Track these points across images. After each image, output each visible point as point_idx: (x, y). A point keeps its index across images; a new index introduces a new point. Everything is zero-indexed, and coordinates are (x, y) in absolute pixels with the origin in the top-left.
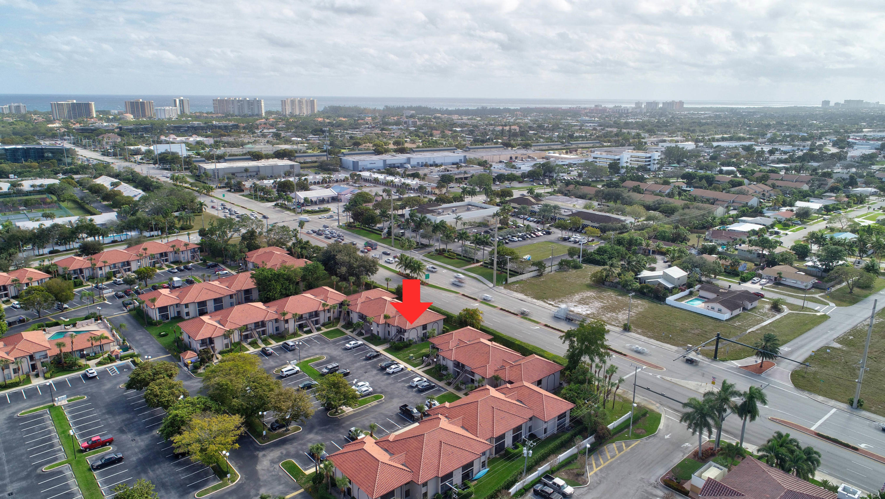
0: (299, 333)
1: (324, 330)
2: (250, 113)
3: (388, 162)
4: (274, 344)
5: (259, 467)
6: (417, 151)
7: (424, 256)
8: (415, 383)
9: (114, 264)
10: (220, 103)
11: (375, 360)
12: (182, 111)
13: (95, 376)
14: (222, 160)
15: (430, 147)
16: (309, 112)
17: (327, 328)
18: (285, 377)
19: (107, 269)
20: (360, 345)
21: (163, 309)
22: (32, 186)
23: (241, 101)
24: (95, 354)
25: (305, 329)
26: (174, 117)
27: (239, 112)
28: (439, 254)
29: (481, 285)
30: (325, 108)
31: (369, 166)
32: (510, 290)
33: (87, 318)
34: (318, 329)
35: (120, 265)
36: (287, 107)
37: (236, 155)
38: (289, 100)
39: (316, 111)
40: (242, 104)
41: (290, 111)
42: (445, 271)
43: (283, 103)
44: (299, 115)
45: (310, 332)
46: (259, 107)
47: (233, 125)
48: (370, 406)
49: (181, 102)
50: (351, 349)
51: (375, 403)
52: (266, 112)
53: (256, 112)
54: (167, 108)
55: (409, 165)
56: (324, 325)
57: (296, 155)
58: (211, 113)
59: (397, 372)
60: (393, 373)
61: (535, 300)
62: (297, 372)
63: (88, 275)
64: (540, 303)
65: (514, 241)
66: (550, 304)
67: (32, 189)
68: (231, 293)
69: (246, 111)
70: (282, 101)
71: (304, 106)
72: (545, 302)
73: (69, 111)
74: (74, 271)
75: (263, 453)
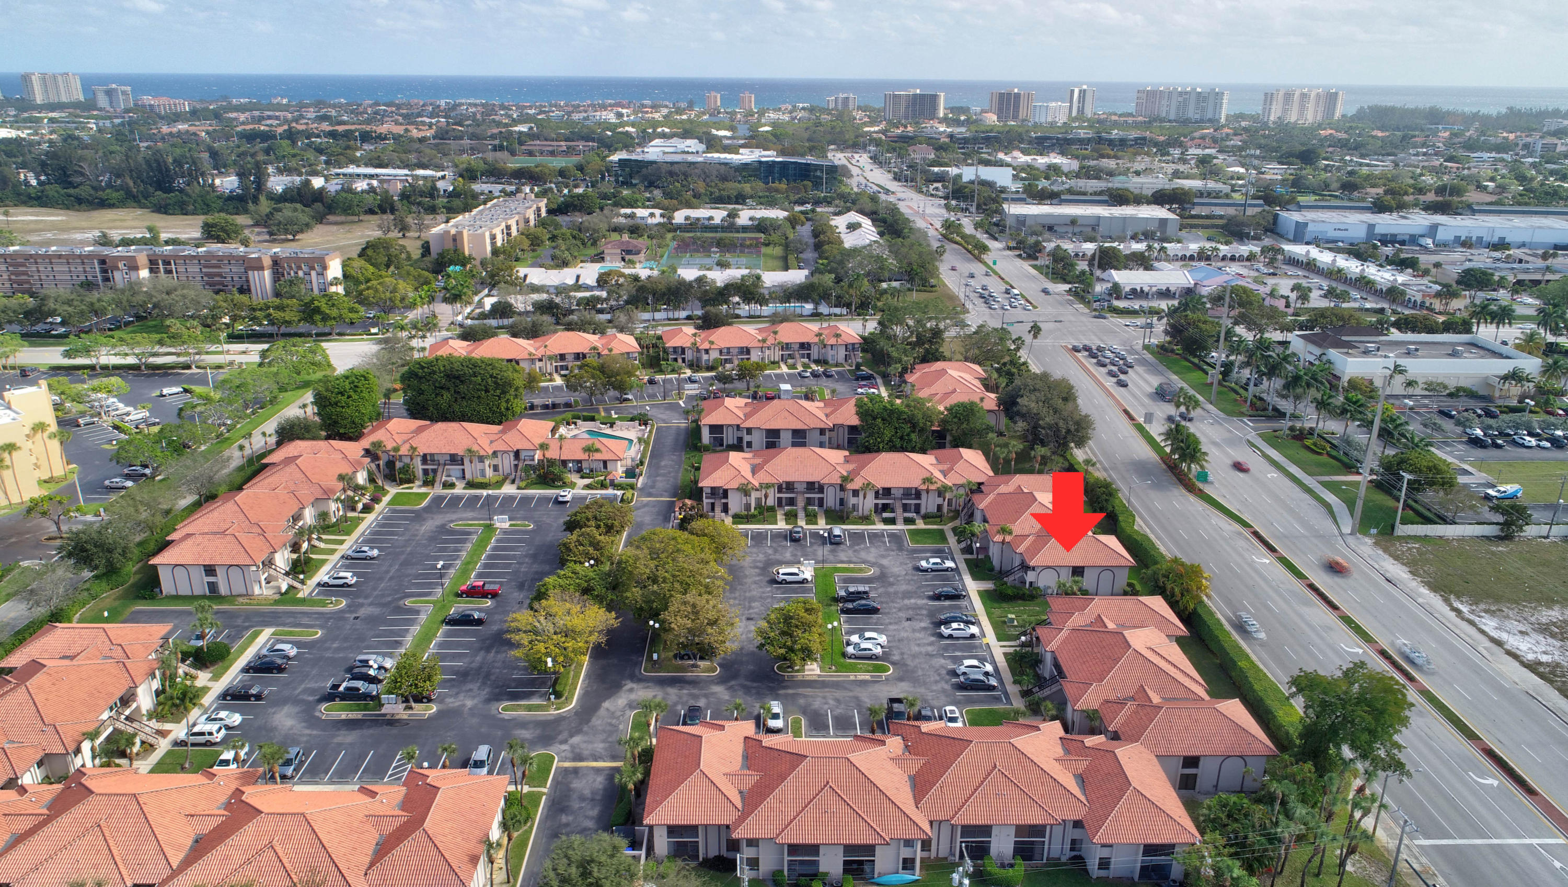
0: (875, 518)
1: (920, 525)
2: (1197, 116)
3: (1378, 230)
4: (822, 525)
5: (606, 704)
6: (1480, 211)
7: (1260, 435)
8: (963, 669)
9: (728, 349)
10: (1151, 96)
11: (947, 603)
12: (1081, 111)
13: (567, 502)
14: (1054, 201)
15: (1526, 204)
16: (1319, 118)
17: (925, 524)
18: (781, 583)
19: (714, 355)
20: (947, 570)
21: (716, 429)
22: (751, 219)
23: (1186, 93)
24: (592, 471)
25: (885, 515)
26: (1062, 119)
27: (1178, 113)
28: (1295, 438)
29: (1328, 524)
30: (1361, 110)
31: (1332, 234)
32: (1386, 550)
33: (632, 420)
34: (908, 521)
35: (735, 351)
36: (1273, 107)
37: (1085, 194)
38: (1281, 93)
39: (1337, 115)
40: (1185, 100)
41: (1279, 114)
42: (1274, 474)
43: (1269, 97)
44: (1296, 123)
45: (892, 521)
46: (1218, 105)
47: (1136, 139)
48: (852, 678)
49: (1083, 93)
50: (926, 571)
51: (867, 677)
52: (1227, 116)
53: (1209, 115)
54: (1054, 104)
55: (1429, 241)
56: (926, 517)
57: (1196, 200)
58: (1130, 115)
59: (958, 638)
60: (950, 637)
61: (1425, 591)
62: (805, 581)
63: (690, 358)
64: (1435, 601)
65: (1523, 446)
66: (1458, 612)
67: (750, 223)
68: (822, 426)
69: (1192, 113)
70: (1266, 94)
71: (1311, 106)
72: (1447, 601)
73: (907, 107)
74: (675, 348)
75: (634, 686)
